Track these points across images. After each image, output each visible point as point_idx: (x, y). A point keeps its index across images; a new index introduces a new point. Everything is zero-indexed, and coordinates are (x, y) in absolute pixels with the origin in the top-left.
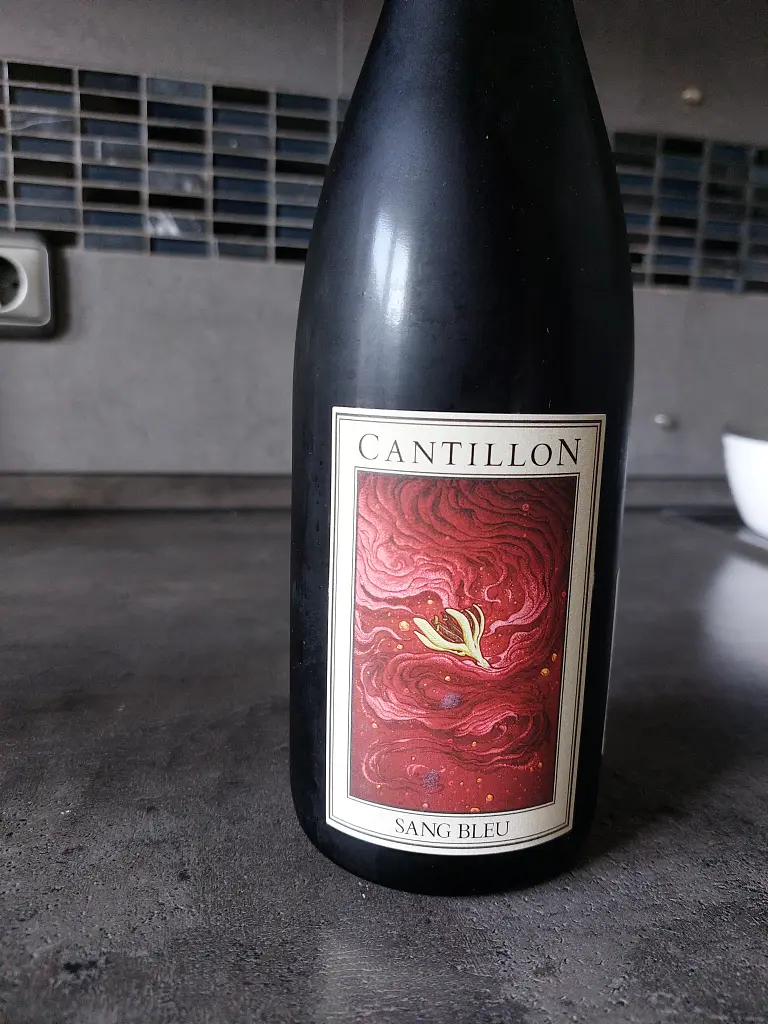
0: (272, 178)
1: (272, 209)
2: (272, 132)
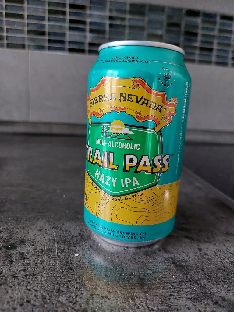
0: (5, 19)
1: (5, 30)
2: (4, 3)
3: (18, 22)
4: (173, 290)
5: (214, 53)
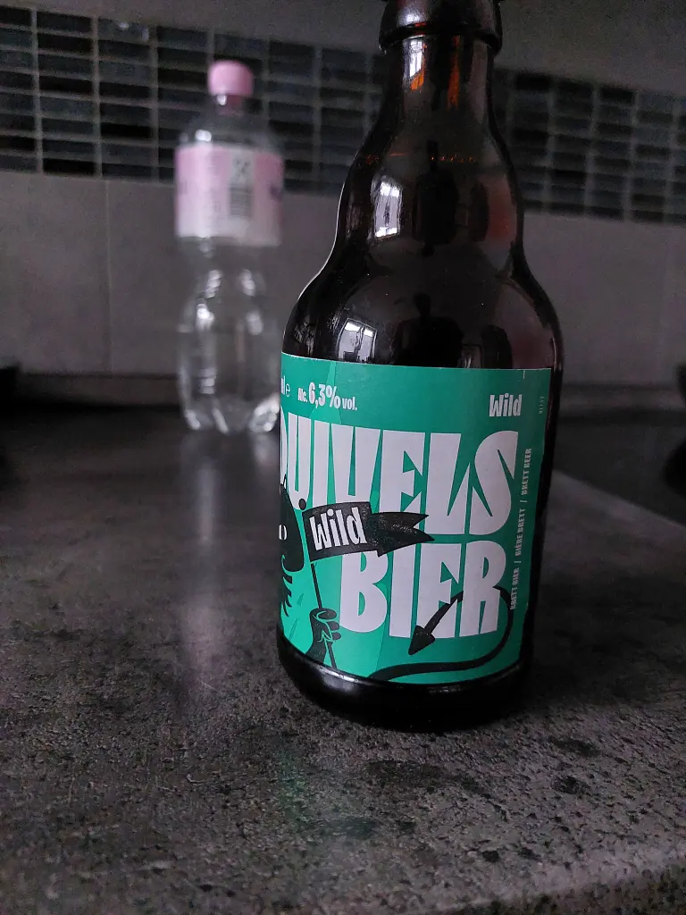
1: (39, 123)
2: (35, 50)
3: (75, 102)
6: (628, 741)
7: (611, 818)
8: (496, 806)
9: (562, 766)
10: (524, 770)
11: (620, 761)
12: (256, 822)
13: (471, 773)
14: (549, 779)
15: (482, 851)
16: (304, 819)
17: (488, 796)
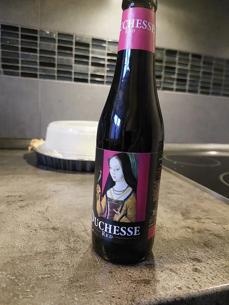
0: (20, 52)
1: (20, 61)
2: (20, 39)
3: (32, 55)
4: (222, 247)
5: (188, 83)
6: (209, 258)
7: (207, 278)
8: (179, 276)
9: (194, 265)
10: (184, 266)
11: (208, 264)
12: (121, 280)
13: (172, 267)
14: (191, 269)
15: (177, 287)
16: (132, 279)
17: (176, 273)
